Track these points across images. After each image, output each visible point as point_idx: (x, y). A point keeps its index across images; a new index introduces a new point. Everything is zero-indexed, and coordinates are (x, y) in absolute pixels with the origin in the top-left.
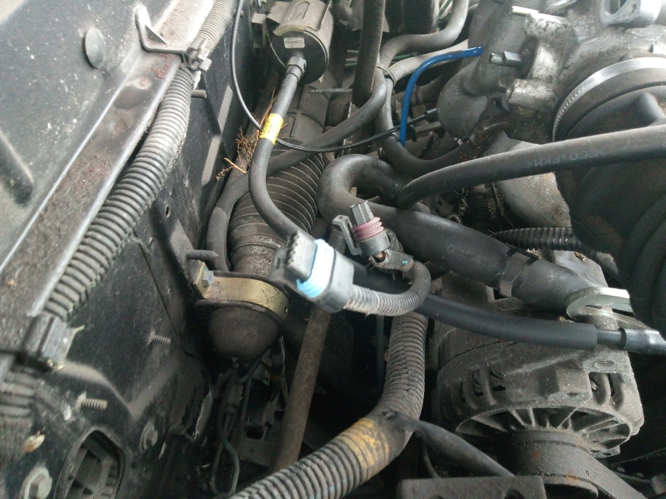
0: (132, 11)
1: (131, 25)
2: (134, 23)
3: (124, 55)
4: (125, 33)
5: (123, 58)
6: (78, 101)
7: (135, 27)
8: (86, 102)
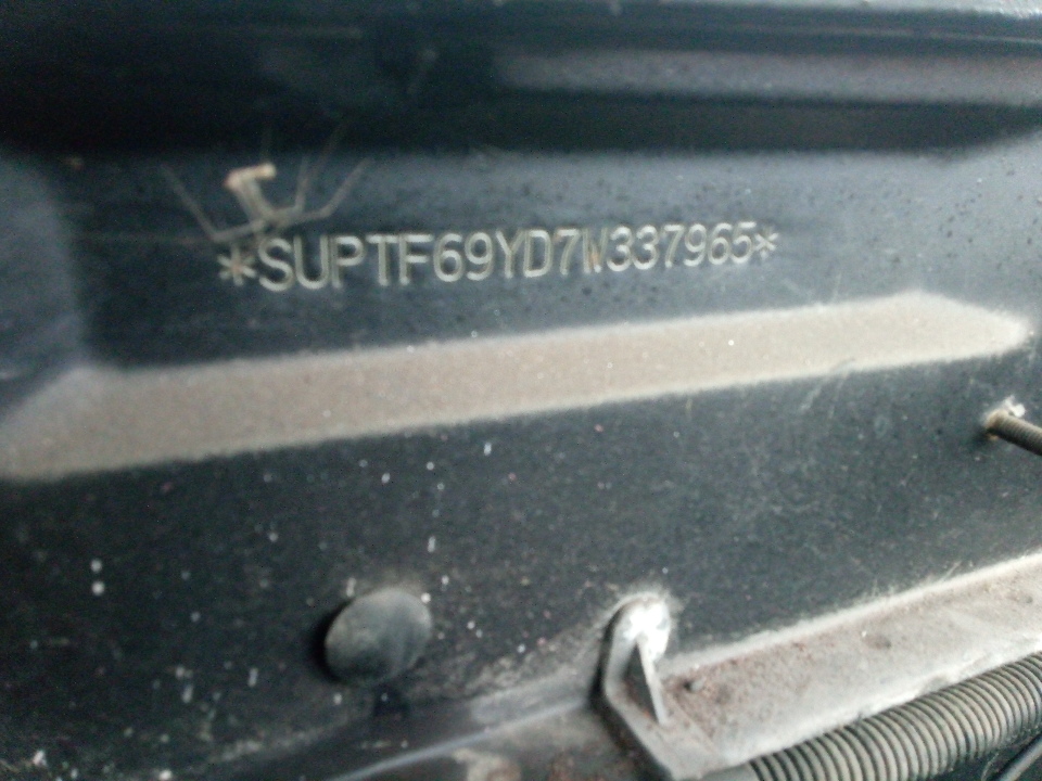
0: (615, 601)
1: (589, 625)
2: (599, 625)
3: (505, 683)
4: (549, 636)
5: (497, 687)
6: (215, 732)
7: (600, 635)
8: (253, 746)
